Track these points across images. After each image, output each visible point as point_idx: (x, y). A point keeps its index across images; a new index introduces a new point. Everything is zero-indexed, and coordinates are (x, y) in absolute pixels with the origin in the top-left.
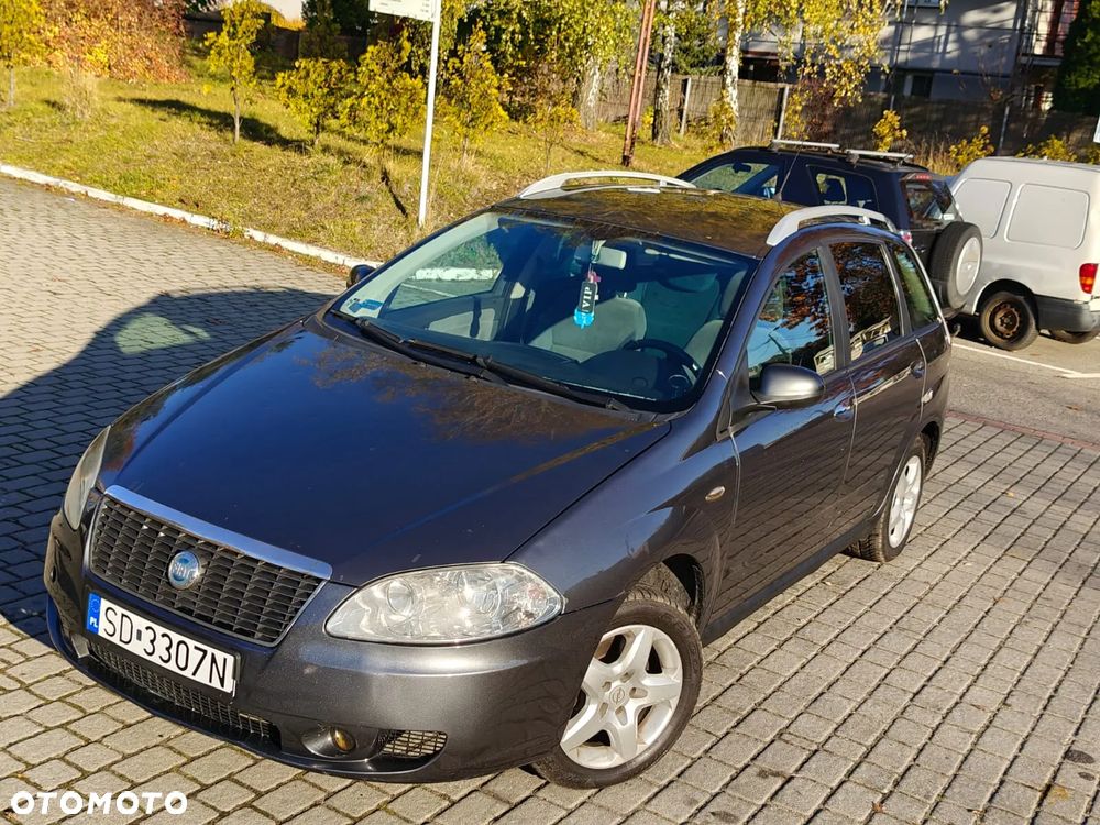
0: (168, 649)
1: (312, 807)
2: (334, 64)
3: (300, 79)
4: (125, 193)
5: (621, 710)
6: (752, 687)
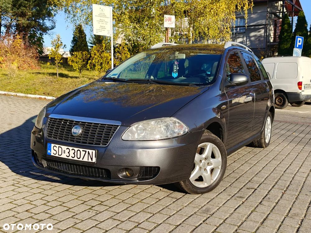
0: (74, 153)
1: (119, 203)
2: (84, 52)
3: (75, 57)
4: (27, 93)
5: (205, 169)
6: (237, 173)
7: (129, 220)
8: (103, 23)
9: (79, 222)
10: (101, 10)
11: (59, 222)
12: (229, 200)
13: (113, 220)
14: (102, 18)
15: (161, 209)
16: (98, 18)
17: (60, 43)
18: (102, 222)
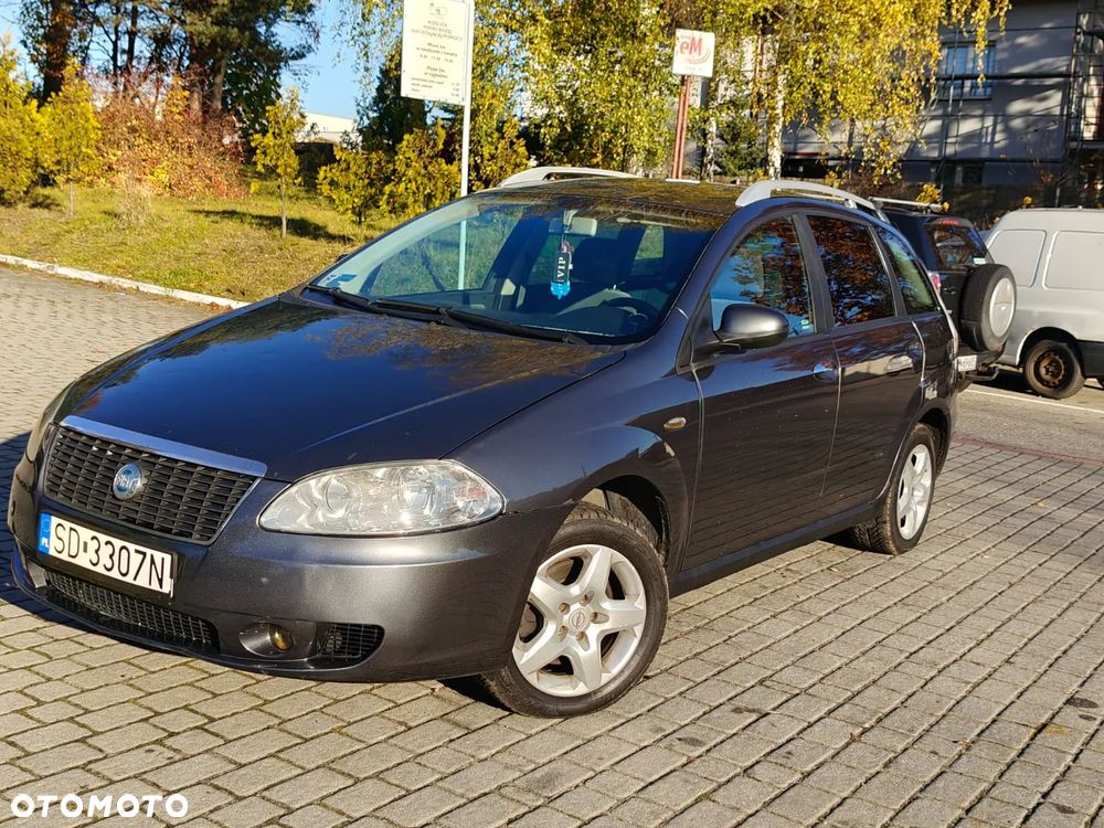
0: (111, 556)
1: (263, 730)
2: (374, 155)
3: (342, 171)
4: (174, 287)
5: (582, 636)
6: (740, 646)
7: (266, 794)
8: (439, 59)
9: (99, 784)
10: (433, 10)
11: (34, 781)
12: (645, 747)
13: (210, 789)
14: (436, 41)
15: (390, 765)
16: (423, 41)
17: (299, 117)
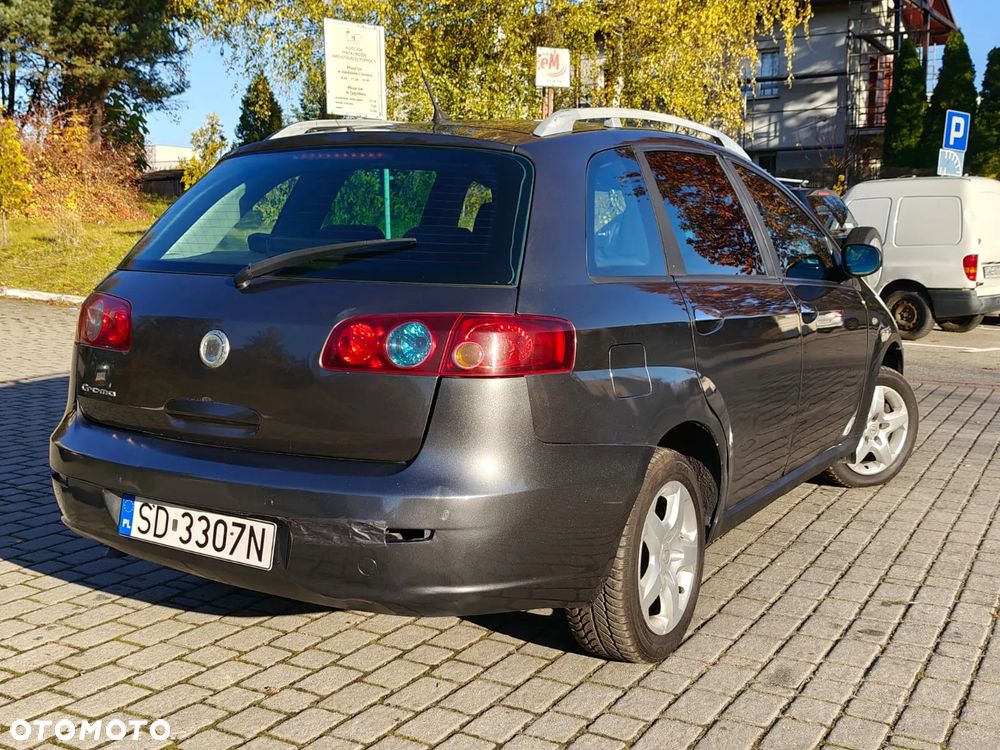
6: (839, 553)
7: (556, 708)
8: (357, 79)
9: (408, 716)
10: (349, 36)
11: (348, 719)
12: (838, 641)
13: (507, 710)
14: (353, 64)
16: (343, 64)
17: (220, 140)
18: (475, 717)
